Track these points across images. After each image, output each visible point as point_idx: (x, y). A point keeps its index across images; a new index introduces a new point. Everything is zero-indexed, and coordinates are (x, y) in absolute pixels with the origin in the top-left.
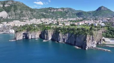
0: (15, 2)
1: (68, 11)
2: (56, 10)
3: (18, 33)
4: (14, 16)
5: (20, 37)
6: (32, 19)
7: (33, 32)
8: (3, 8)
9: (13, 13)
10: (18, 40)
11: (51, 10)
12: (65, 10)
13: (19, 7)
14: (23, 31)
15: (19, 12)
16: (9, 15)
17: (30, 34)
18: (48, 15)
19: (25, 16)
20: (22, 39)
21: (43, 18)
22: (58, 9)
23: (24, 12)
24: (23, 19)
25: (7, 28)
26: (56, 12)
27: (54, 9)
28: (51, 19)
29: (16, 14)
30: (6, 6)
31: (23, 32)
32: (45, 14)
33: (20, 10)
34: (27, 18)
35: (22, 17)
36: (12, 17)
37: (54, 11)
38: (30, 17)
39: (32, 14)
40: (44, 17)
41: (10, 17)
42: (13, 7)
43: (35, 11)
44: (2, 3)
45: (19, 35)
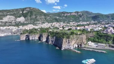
0: (32, 9)
1: (83, 15)
2: (69, 14)
3: (22, 35)
4: (29, 21)
5: (23, 38)
6: (44, 23)
7: (33, 34)
8: (22, 14)
9: (29, 18)
10: (22, 40)
11: (64, 14)
12: (79, 14)
13: (34, 13)
14: (26, 33)
15: (34, 17)
16: (26, 20)
17: (31, 36)
18: (61, 19)
19: (38, 21)
20: (25, 39)
21: (55, 22)
22: (72, 13)
23: (38, 17)
24: (36, 23)
25: (20, 31)
26: (69, 15)
27: (68, 13)
28: (62, 23)
29: (31, 19)
30: (24, 12)
31: (26, 35)
32: (58, 18)
33: (35, 15)
34: (40, 22)
35: (36, 21)
36: (28, 21)
37: (67, 15)
38: (43, 21)
39: (45, 18)
40: (57, 21)
41: (26, 21)
42: (30, 13)
43: (48, 16)
44: (21, 10)
45: (23, 36)
